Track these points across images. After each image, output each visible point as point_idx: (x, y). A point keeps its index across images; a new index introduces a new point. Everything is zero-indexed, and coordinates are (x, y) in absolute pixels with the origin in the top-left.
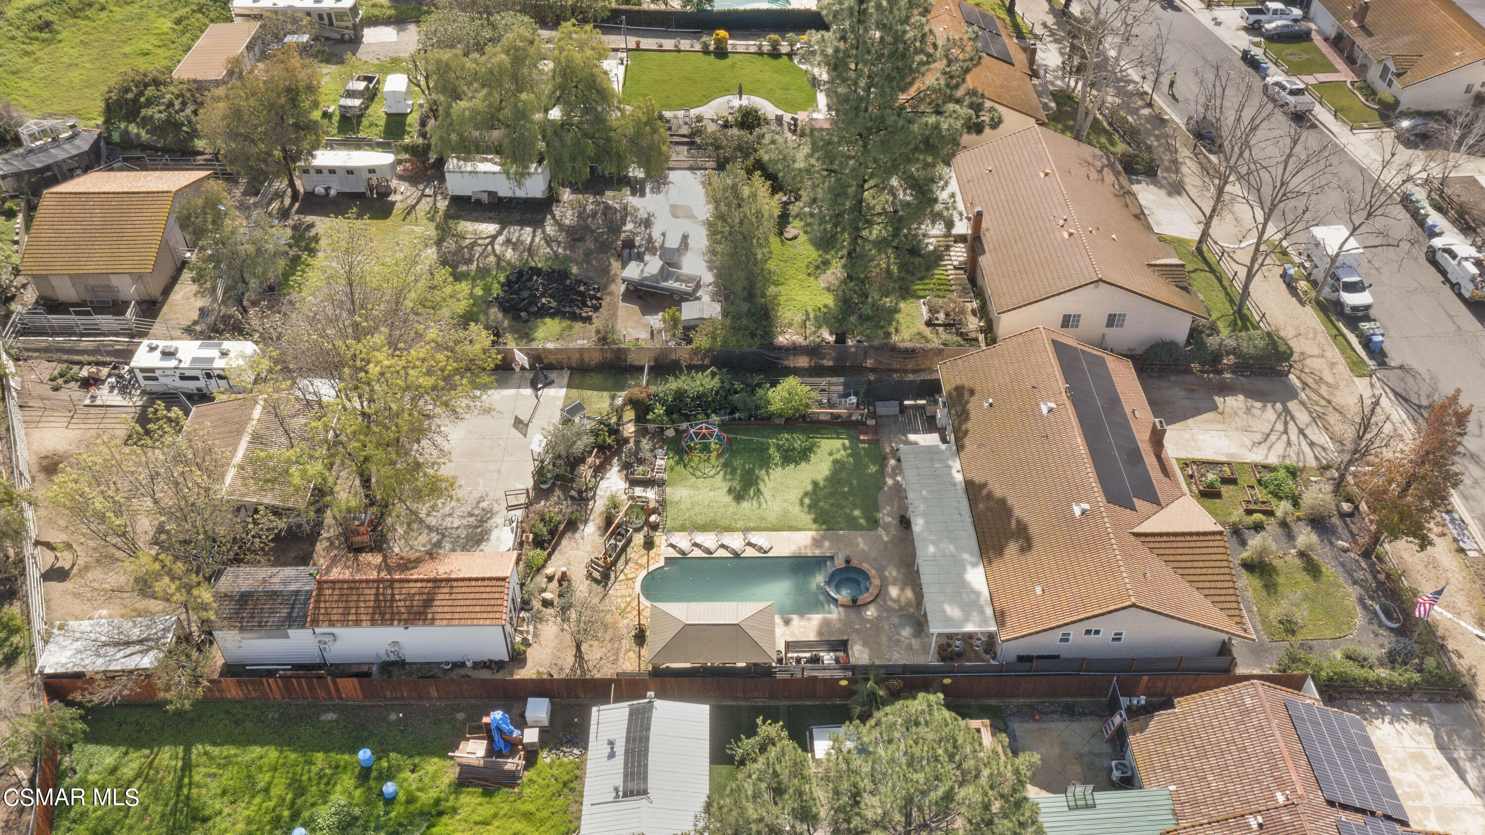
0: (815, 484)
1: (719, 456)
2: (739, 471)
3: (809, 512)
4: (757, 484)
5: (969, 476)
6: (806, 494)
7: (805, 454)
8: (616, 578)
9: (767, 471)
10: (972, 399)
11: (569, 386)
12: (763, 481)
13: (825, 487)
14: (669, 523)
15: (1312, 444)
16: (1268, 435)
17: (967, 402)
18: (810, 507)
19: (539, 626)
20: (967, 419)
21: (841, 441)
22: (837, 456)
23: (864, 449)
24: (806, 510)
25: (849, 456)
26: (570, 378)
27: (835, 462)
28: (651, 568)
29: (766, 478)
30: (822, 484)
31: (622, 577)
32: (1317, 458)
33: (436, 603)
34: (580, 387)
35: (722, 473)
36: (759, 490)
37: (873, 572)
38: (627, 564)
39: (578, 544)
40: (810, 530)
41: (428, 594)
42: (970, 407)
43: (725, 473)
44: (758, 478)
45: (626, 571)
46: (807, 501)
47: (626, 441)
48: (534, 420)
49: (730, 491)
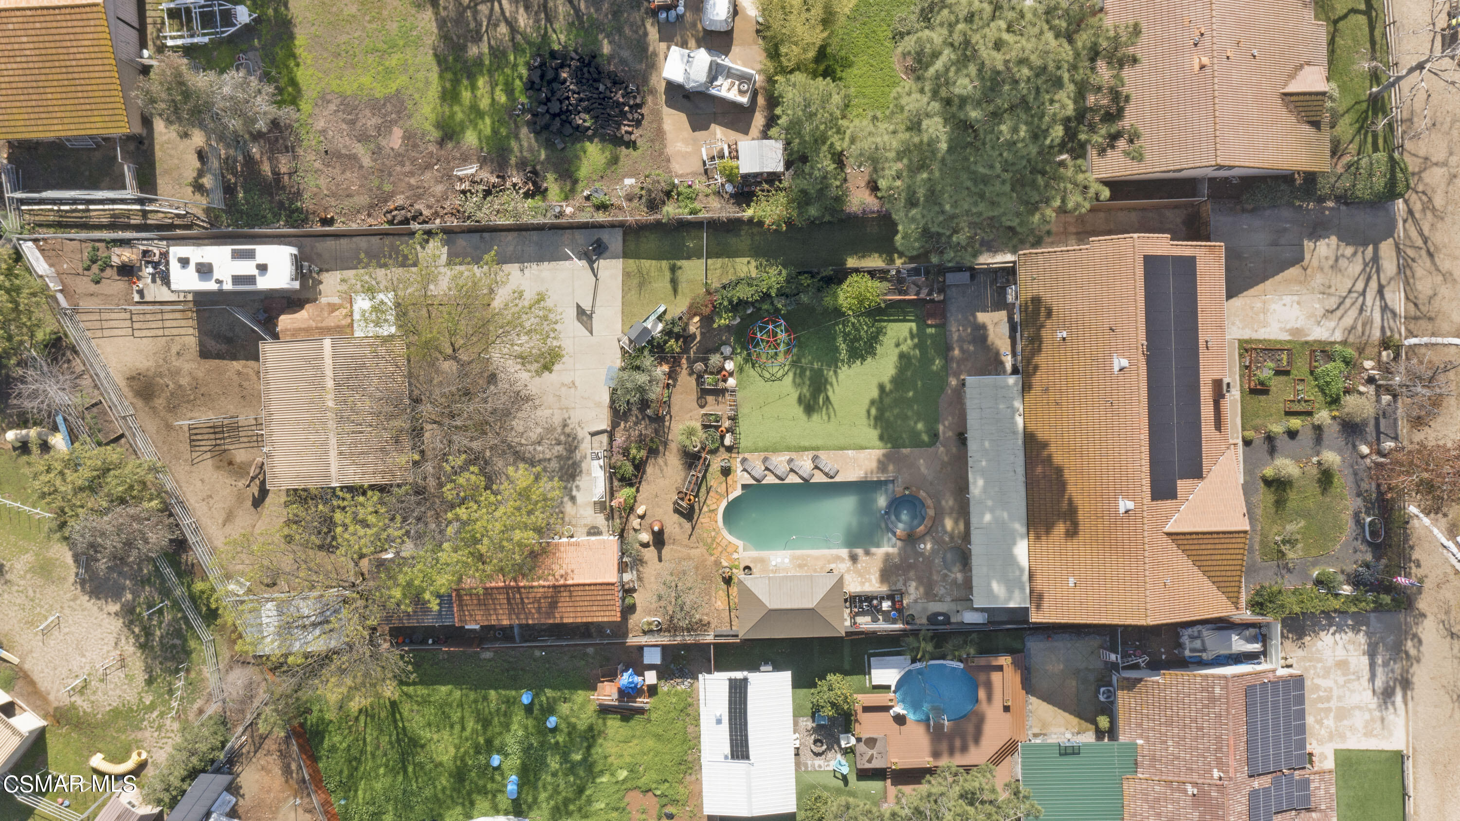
0: (882, 387)
1: (788, 352)
2: (808, 373)
3: (875, 427)
4: (826, 390)
5: (1031, 427)
6: (873, 402)
7: (871, 346)
8: (700, 510)
9: (835, 372)
10: (1048, 323)
11: (626, 255)
12: (831, 385)
13: (891, 391)
14: (743, 444)
15: (1385, 308)
16: (1345, 298)
17: (1042, 326)
18: (876, 418)
19: (641, 569)
20: (1039, 350)
21: (909, 325)
22: (904, 348)
23: (931, 335)
24: (872, 422)
25: (915, 346)
26: (624, 241)
27: (902, 356)
28: (731, 497)
29: (834, 380)
30: (888, 387)
31: (705, 509)
32: (1383, 329)
33: (560, 605)
34: (637, 256)
35: (791, 374)
36: (828, 398)
37: (929, 502)
38: (708, 493)
39: (662, 471)
40: (873, 448)
41: (552, 597)
42: (1044, 333)
43: (795, 374)
44: (826, 380)
45: (708, 502)
46: (873, 411)
47: (694, 336)
48: (596, 310)
49: (800, 400)
